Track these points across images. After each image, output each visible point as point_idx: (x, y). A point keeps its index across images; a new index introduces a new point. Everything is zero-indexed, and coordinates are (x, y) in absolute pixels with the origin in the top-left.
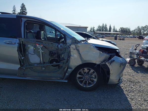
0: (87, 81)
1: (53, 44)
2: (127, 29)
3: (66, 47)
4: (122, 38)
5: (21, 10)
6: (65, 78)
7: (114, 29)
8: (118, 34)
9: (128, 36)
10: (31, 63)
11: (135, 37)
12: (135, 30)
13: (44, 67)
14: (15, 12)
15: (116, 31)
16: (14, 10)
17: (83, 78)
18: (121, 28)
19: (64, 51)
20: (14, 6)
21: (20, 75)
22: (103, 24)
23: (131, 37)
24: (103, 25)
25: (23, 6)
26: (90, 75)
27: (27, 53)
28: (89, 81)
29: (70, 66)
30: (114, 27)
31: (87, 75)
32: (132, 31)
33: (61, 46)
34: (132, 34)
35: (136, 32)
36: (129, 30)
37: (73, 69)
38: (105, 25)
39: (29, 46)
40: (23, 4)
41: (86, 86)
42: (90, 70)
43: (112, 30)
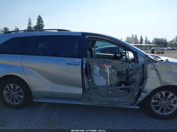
0: (164, 108)
1: (123, 63)
2: (162, 40)
3: (138, 66)
4: (160, 51)
5: (37, 23)
6: (137, 103)
7: (146, 41)
8: (151, 46)
9: (165, 48)
10: (96, 86)
11: (175, 50)
12: (172, 41)
13: (111, 90)
14: (30, 25)
15: (149, 43)
16: (30, 24)
17: (159, 103)
18: (155, 39)
19: (136, 71)
20: (30, 19)
21: (86, 100)
22: (133, 35)
23: (169, 50)
24: (132, 37)
25: (40, 19)
26: (168, 100)
27: (93, 74)
28: (167, 107)
29: (146, 89)
30: (146, 38)
31: (164, 100)
32: (169, 42)
33: (132, 66)
34: (169, 45)
35: (174, 43)
36: (165, 41)
37: (149, 93)
38: (135, 36)
39: (95, 66)
40: (39, 17)
41: (162, 113)
42: (168, 94)
43: (144, 42)
